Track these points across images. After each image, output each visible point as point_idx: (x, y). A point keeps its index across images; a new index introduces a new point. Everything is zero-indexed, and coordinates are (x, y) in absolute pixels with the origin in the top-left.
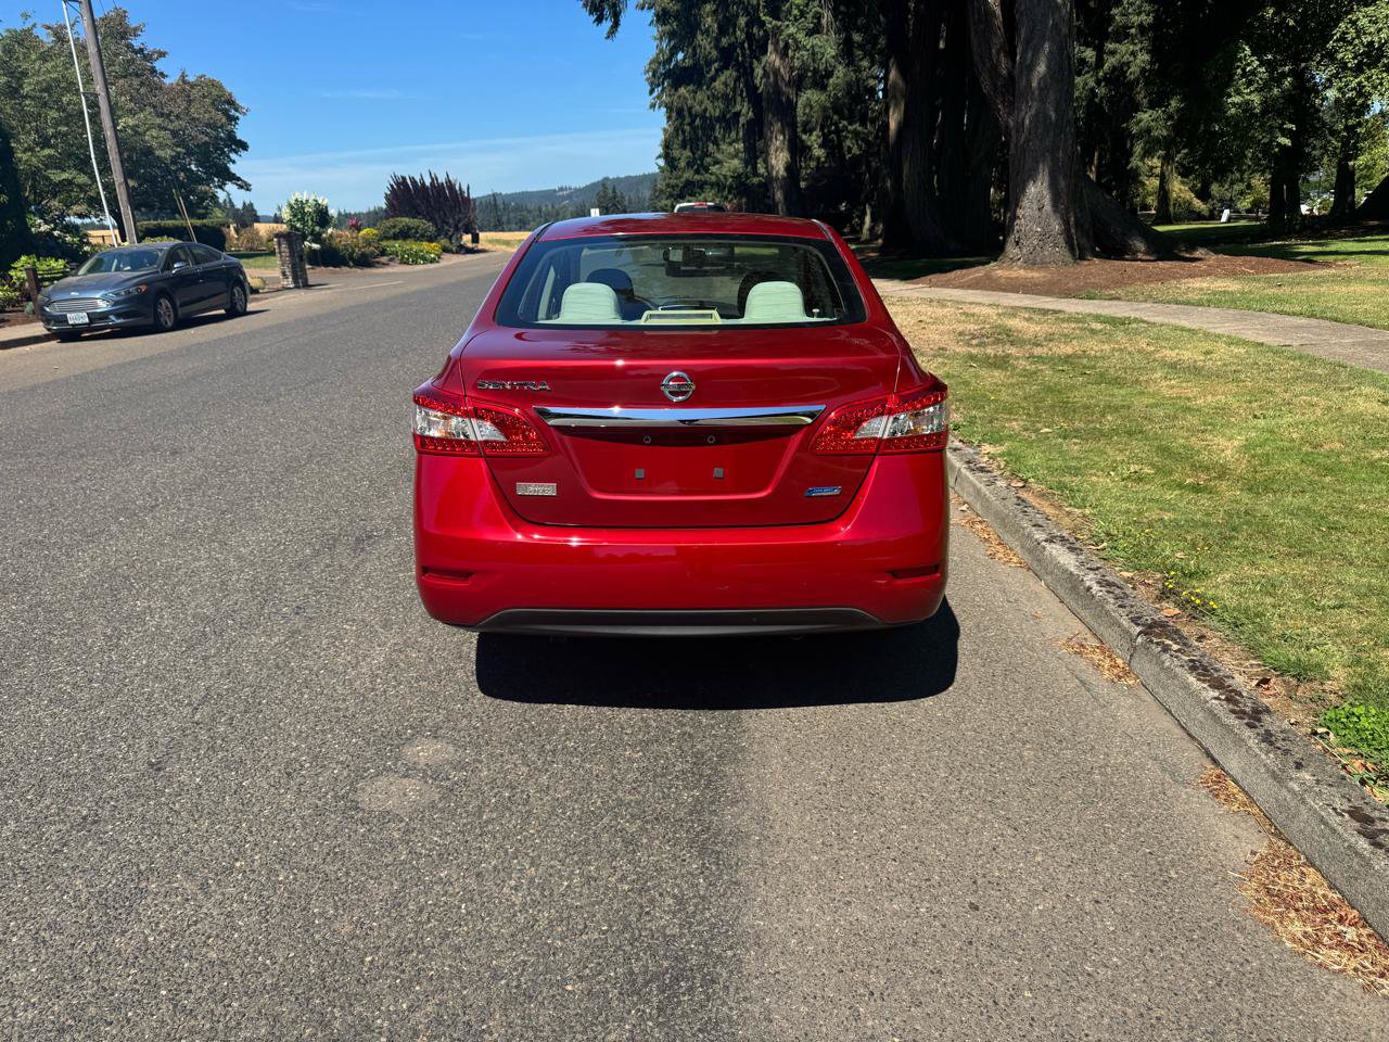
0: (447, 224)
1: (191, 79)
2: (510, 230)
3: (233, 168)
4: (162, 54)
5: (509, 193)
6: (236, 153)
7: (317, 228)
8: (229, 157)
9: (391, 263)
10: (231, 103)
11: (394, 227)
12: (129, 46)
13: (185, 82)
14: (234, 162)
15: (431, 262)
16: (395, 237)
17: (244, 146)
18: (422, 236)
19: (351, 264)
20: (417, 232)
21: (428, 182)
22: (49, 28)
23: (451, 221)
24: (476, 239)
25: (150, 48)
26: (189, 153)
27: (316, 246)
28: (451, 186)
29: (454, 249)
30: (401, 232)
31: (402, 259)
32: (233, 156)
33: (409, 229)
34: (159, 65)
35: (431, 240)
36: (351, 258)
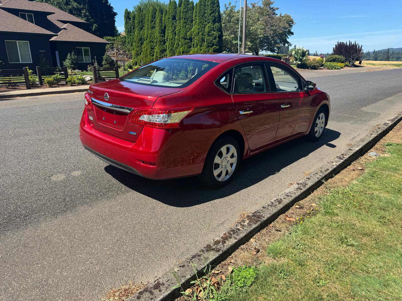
0: (350, 57)
1: (283, 15)
2: (392, 61)
3: (288, 40)
4: (277, 9)
5: (396, 48)
6: (290, 35)
7: (301, 57)
8: (288, 37)
9: (324, 69)
10: (292, 21)
11: (331, 58)
12: (270, 7)
13: (281, 16)
14: (288, 38)
15: (337, 69)
16: (331, 61)
17: (292, 34)
18: (340, 61)
19: (310, 68)
20: (338, 60)
21: (348, 44)
22: (252, 4)
23: (352, 57)
24: (360, 63)
25: (275, 7)
26: (277, 36)
27: (299, 63)
28: (356, 46)
29: (350, 66)
30: (333, 59)
31: (328, 68)
32: (289, 36)
33: (336, 59)
34: (276, 12)
35: (343, 62)
36: (310, 67)
